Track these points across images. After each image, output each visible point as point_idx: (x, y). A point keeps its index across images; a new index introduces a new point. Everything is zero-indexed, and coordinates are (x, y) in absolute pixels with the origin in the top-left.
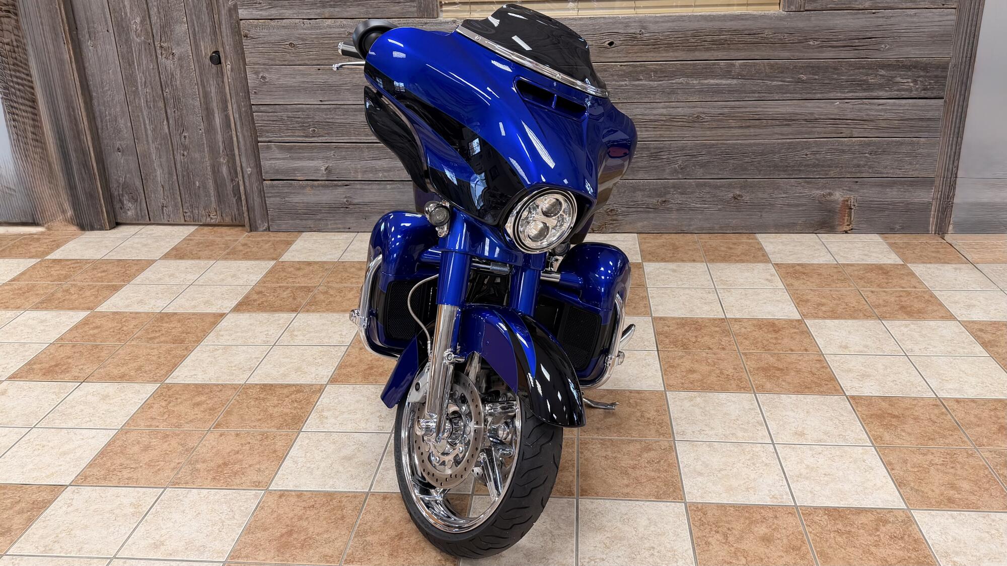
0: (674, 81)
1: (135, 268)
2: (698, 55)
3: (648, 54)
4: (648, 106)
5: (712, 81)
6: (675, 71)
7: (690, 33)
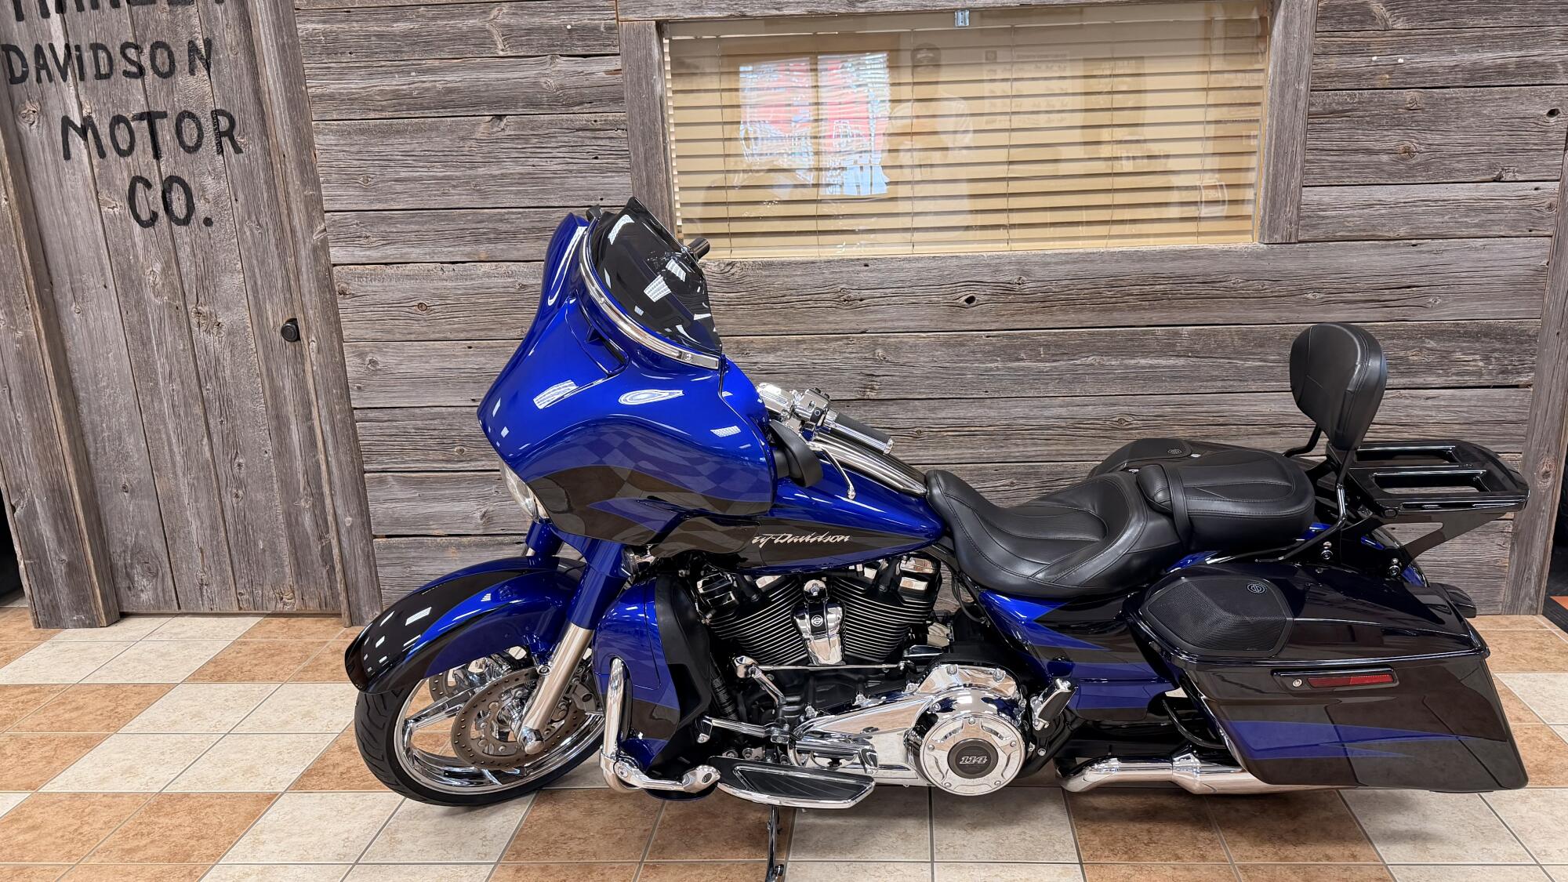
0: (1078, 362)
1: (136, 700)
2: (1117, 317)
3: (1034, 317)
4: (1036, 402)
5: (1143, 362)
6: (1080, 345)
7: (1103, 281)
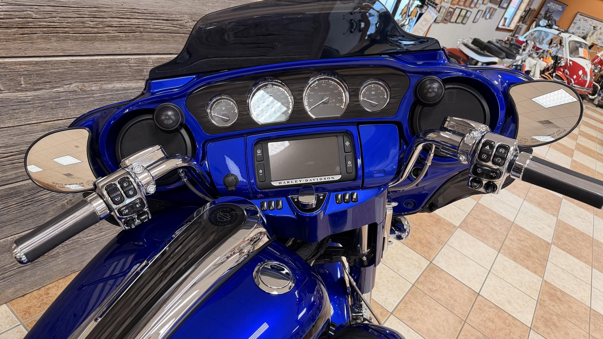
0: (61, 89)
2: (98, 46)
4: (15, 131)
5: (118, 85)
6: (62, 74)
7: (86, 11)
